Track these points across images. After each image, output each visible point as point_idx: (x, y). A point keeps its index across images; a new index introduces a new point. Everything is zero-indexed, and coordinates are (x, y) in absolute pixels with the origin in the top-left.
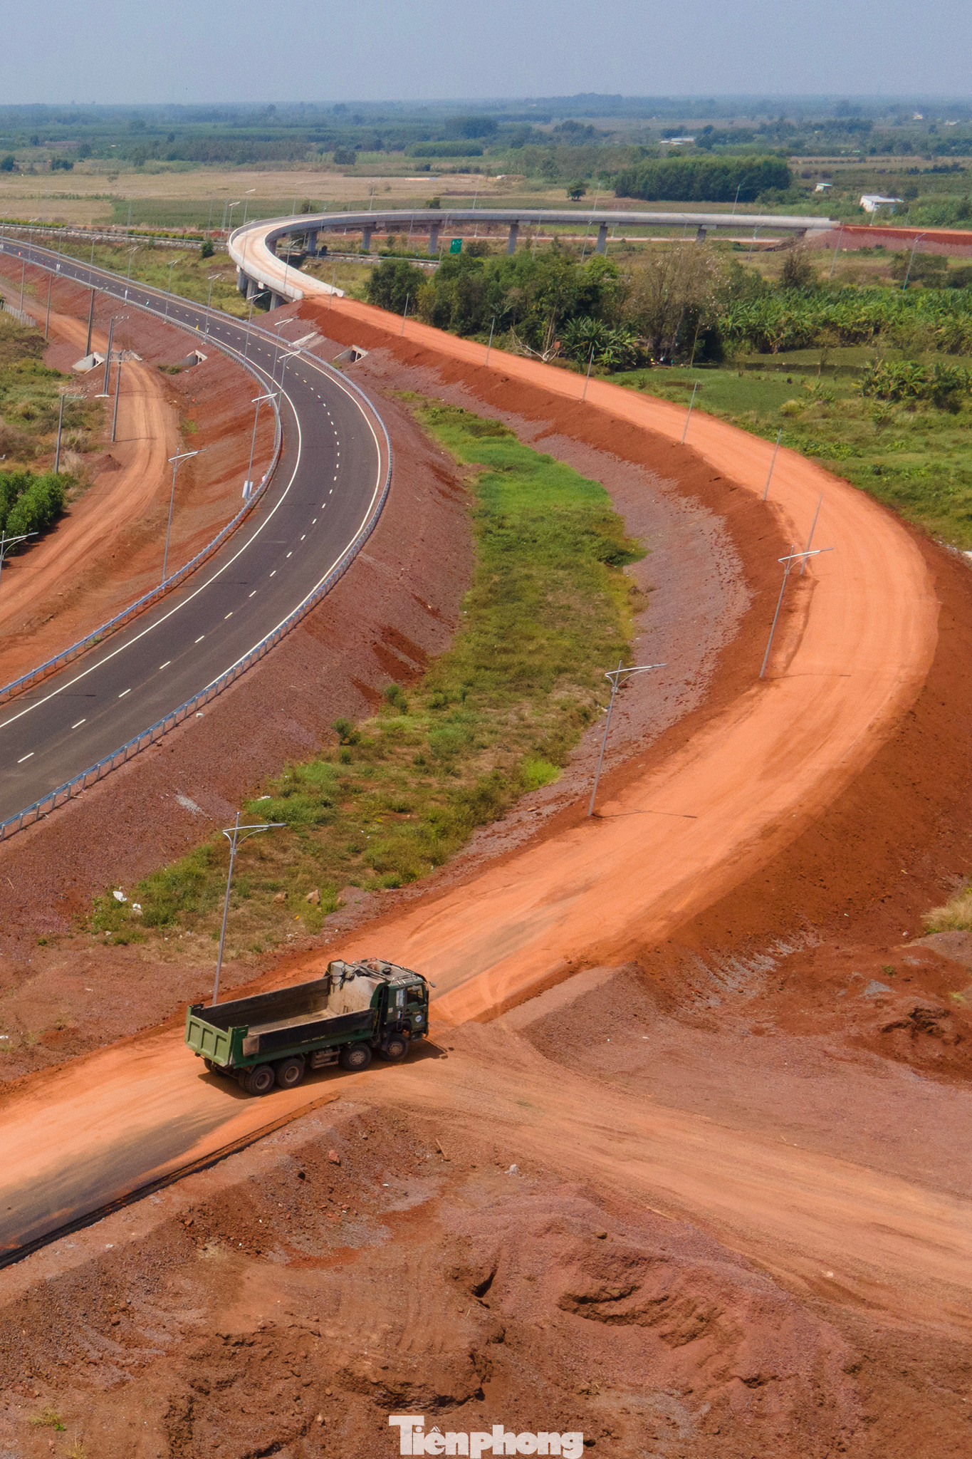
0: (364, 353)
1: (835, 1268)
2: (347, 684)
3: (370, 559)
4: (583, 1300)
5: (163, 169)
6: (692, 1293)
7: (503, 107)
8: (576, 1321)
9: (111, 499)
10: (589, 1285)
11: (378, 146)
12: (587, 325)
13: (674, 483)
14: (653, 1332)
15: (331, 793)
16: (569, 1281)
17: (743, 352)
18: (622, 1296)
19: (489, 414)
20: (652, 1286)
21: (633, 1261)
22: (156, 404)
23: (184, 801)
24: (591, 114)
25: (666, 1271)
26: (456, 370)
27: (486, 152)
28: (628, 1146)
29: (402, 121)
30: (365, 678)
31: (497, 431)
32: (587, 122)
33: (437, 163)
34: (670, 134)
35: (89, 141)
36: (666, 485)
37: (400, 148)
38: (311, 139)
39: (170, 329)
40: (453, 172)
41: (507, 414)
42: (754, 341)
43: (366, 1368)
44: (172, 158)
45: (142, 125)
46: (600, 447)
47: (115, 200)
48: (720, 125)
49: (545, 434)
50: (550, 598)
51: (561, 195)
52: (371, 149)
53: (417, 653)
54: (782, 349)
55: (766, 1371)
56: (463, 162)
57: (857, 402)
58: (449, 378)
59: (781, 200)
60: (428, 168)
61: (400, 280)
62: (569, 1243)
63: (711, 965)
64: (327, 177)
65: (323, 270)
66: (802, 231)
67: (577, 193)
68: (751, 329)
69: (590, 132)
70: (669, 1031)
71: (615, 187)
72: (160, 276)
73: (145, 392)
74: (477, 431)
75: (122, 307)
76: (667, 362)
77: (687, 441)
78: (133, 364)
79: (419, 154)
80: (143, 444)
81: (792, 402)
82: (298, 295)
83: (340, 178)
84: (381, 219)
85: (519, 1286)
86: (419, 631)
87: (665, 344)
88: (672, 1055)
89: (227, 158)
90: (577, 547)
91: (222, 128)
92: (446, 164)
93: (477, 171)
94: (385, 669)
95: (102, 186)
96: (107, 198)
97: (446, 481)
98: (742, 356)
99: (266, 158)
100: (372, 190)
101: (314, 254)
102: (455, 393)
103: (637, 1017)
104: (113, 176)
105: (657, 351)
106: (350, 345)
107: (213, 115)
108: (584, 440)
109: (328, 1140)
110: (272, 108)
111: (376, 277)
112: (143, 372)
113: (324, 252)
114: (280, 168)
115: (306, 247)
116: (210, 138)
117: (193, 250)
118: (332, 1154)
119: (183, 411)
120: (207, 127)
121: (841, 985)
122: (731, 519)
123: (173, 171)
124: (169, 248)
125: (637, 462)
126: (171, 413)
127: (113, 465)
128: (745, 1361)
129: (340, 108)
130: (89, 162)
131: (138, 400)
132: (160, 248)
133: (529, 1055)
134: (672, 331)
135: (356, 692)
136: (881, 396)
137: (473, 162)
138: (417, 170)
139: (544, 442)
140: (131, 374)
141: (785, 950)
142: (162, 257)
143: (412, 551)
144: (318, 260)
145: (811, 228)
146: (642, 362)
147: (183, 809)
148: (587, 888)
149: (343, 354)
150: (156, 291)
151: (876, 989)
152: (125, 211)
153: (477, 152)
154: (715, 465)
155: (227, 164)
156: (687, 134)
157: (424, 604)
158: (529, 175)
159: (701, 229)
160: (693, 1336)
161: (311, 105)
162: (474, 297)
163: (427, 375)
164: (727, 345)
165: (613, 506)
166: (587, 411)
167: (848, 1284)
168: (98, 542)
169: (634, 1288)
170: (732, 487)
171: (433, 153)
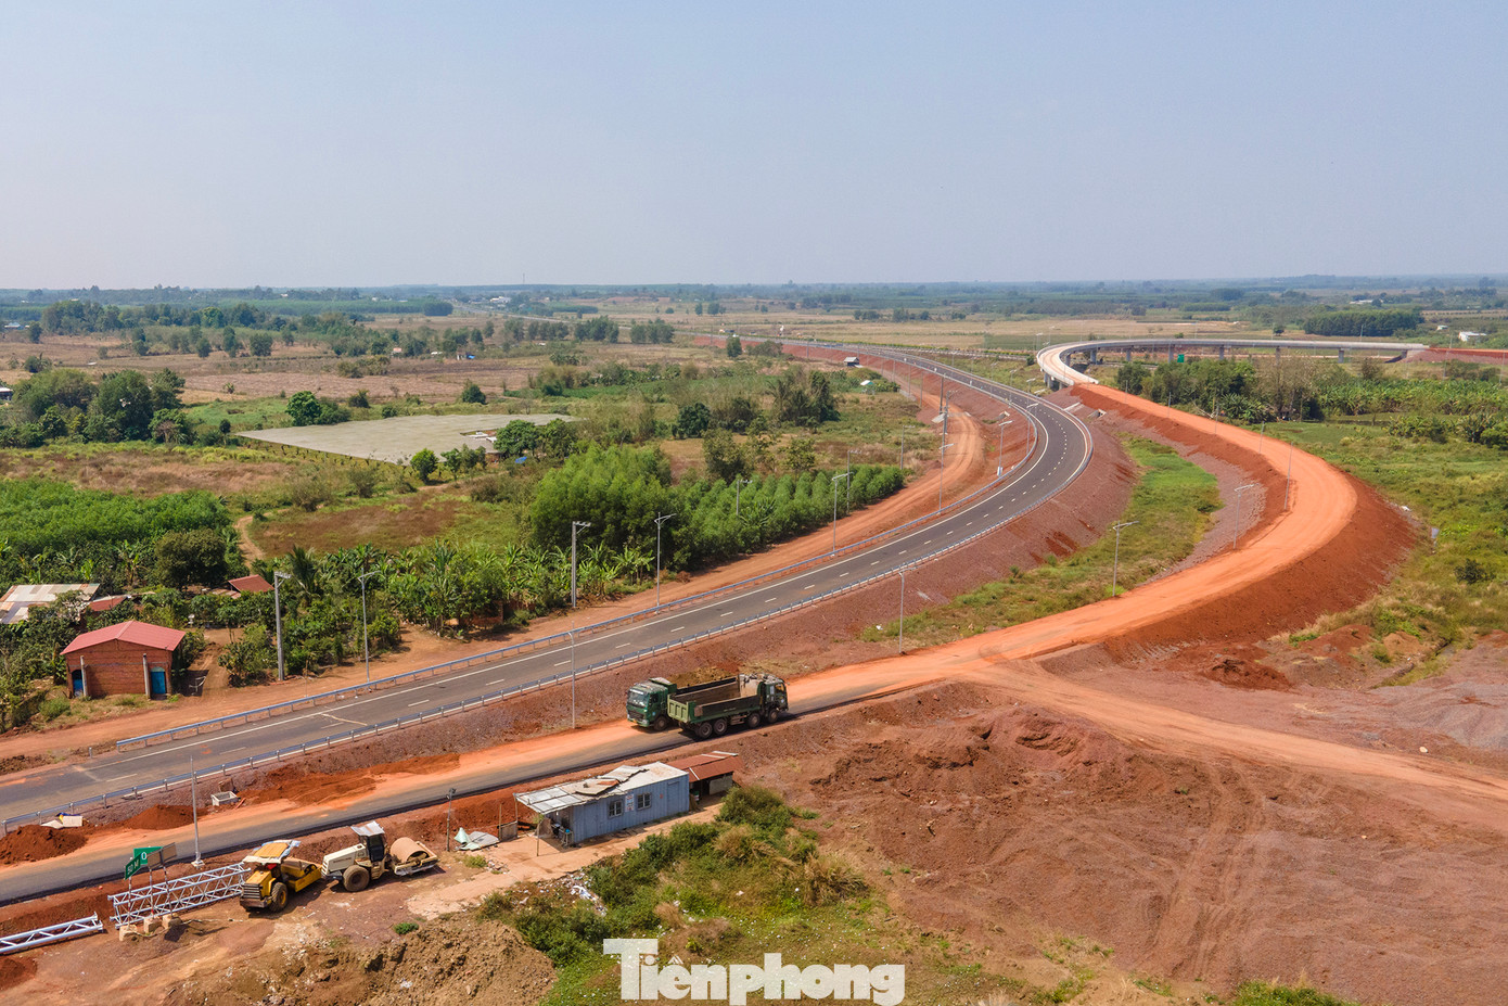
0: (1104, 413)
1: (1145, 738)
2: (1027, 554)
3: (1057, 502)
4: (1026, 739)
5: (1022, 319)
6: (1070, 734)
7: (1256, 283)
8: (1022, 747)
9: (933, 481)
10: (1029, 733)
11: (1164, 305)
12: (1234, 398)
13: (1251, 473)
14: (1054, 752)
15: (998, 594)
16: (1020, 732)
17: (1337, 415)
18: (1042, 738)
19: (1165, 442)
20: (1055, 734)
21: (1047, 724)
22: (973, 438)
23: (921, 594)
24: (1311, 287)
25: (1060, 728)
26: (1151, 421)
27: (1232, 308)
28: (1074, 700)
29: (1186, 291)
30: (1039, 553)
31: (1168, 451)
32: (1301, 291)
33: (1196, 315)
34: (1358, 298)
35: (979, 303)
36: (1247, 474)
37: (1177, 306)
38: (1122, 301)
39: (993, 401)
40: (1207, 320)
41: (1174, 443)
42: (1343, 408)
43: (924, 753)
44: (1030, 312)
45: (1016, 294)
46: (1219, 458)
47: (987, 336)
48: (1391, 293)
49: (1194, 452)
50: (1159, 524)
51: (1270, 332)
52: (1159, 307)
53: (1071, 544)
54: (1360, 413)
55: (1094, 759)
56: (1216, 314)
57: (1386, 439)
58: (1148, 425)
59: (1408, 335)
60: (1190, 318)
61: (1135, 375)
62: (1022, 717)
63: (1145, 648)
64: (1125, 323)
65: (1099, 372)
66: (1405, 352)
67: (1279, 331)
68: (1339, 402)
69: (1304, 296)
70: (1115, 669)
71: (1304, 328)
72: (1000, 375)
73: (969, 432)
74: (1155, 451)
75: (969, 389)
76: (1286, 419)
77: (1262, 453)
78: (965, 418)
79: (1188, 309)
80: (959, 456)
81: (1347, 438)
82: (1071, 383)
83: (1133, 323)
84: (1137, 344)
85: (1000, 736)
86: (1078, 536)
87: (1285, 409)
88: (1109, 675)
89: (1065, 312)
90: (1186, 503)
91: (1067, 295)
92: (1204, 315)
93: (1221, 319)
94: (1052, 550)
95: (982, 328)
96: (981, 334)
97: (1125, 472)
98: (1335, 417)
99: (1090, 312)
100: (1150, 330)
101: (1094, 363)
102: (1151, 433)
103: (1101, 663)
104: (988, 323)
105: (1280, 413)
106: (1097, 409)
107: (1063, 288)
108: (1212, 455)
109: (935, 691)
110: (1102, 284)
111: (1120, 373)
112: (969, 422)
113: (1101, 362)
114: (1097, 318)
115: (1091, 360)
116: (1055, 301)
117: (1022, 361)
118: (935, 697)
119: (989, 442)
120: (1058, 295)
121: (1205, 657)
122: (1270, 489)
123: (1029, 320)
124: (1008, 360)
125: (1235, 464)
126: (981, 442)
127: (938, 465)
128: (1085, 756)
129: (1147, 284)
130: (978, 314)
131: (964, 436)
132: (1003, 360)
133: (1040, 671)
134: (1288, 401)
135: (1031, 558)
136: (1400, 434)
137: (1223, 314)
138: (1184, 318)
139: (1193, 456)
140: (962, 422)
141: (1186, 645)
142: (1004, 365)
143: (1085, 500)
144: (1096, 366)
145: (1411, 349)
146: (1271, 419)
147: (920, 598)
148: (1097, 619)
149: (1093, 414)
150: (995, 383)
151: (1218, 656)
152: (991, 341)
153: (1227, 309)
154: (1272, 464)
155: (1065, 315)
156: (1370, 298)
157: (1085, 525)
158: (1254, 322)
159: (1341, 351)
160: (1069, 751)
161: (1129, 282)
162: (1175, 384)
163: (1136, 423)
164: (1325, 411)
165: (1217, 485)
166: (1216, 439)
167: (1148, 743)
168: (920, 498)
169: (1047, 735)
170: (1276, 474)
171: (1197, 309)
